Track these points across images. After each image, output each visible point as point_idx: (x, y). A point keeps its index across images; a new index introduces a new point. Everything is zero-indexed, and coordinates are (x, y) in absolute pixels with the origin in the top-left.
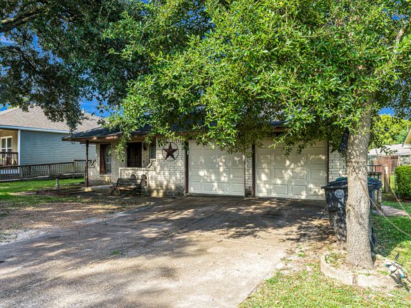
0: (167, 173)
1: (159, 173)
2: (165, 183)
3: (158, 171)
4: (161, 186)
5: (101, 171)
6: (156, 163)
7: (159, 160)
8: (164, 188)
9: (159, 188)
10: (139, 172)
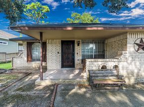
0: (138, 63)
1: (131, 64)
2: (136, 71)
3: (129, 62)
4: (133, 74)
5: (28, 61)
6: (128, 55)
7: (130, 53)
8: (135, 75)
9: (131, 75)
10: (109, 63)
